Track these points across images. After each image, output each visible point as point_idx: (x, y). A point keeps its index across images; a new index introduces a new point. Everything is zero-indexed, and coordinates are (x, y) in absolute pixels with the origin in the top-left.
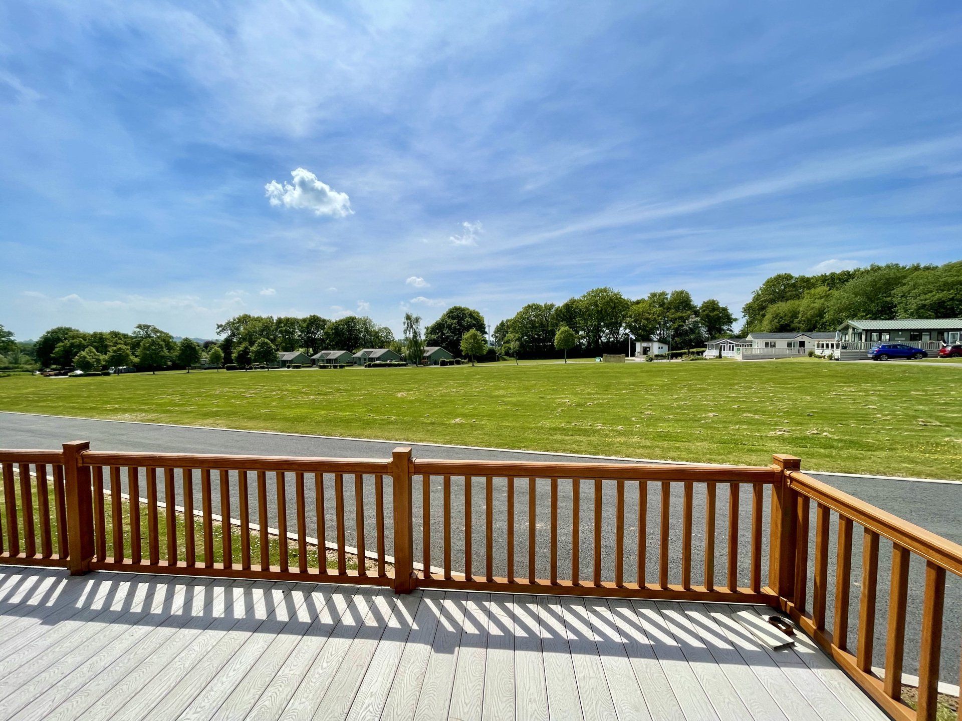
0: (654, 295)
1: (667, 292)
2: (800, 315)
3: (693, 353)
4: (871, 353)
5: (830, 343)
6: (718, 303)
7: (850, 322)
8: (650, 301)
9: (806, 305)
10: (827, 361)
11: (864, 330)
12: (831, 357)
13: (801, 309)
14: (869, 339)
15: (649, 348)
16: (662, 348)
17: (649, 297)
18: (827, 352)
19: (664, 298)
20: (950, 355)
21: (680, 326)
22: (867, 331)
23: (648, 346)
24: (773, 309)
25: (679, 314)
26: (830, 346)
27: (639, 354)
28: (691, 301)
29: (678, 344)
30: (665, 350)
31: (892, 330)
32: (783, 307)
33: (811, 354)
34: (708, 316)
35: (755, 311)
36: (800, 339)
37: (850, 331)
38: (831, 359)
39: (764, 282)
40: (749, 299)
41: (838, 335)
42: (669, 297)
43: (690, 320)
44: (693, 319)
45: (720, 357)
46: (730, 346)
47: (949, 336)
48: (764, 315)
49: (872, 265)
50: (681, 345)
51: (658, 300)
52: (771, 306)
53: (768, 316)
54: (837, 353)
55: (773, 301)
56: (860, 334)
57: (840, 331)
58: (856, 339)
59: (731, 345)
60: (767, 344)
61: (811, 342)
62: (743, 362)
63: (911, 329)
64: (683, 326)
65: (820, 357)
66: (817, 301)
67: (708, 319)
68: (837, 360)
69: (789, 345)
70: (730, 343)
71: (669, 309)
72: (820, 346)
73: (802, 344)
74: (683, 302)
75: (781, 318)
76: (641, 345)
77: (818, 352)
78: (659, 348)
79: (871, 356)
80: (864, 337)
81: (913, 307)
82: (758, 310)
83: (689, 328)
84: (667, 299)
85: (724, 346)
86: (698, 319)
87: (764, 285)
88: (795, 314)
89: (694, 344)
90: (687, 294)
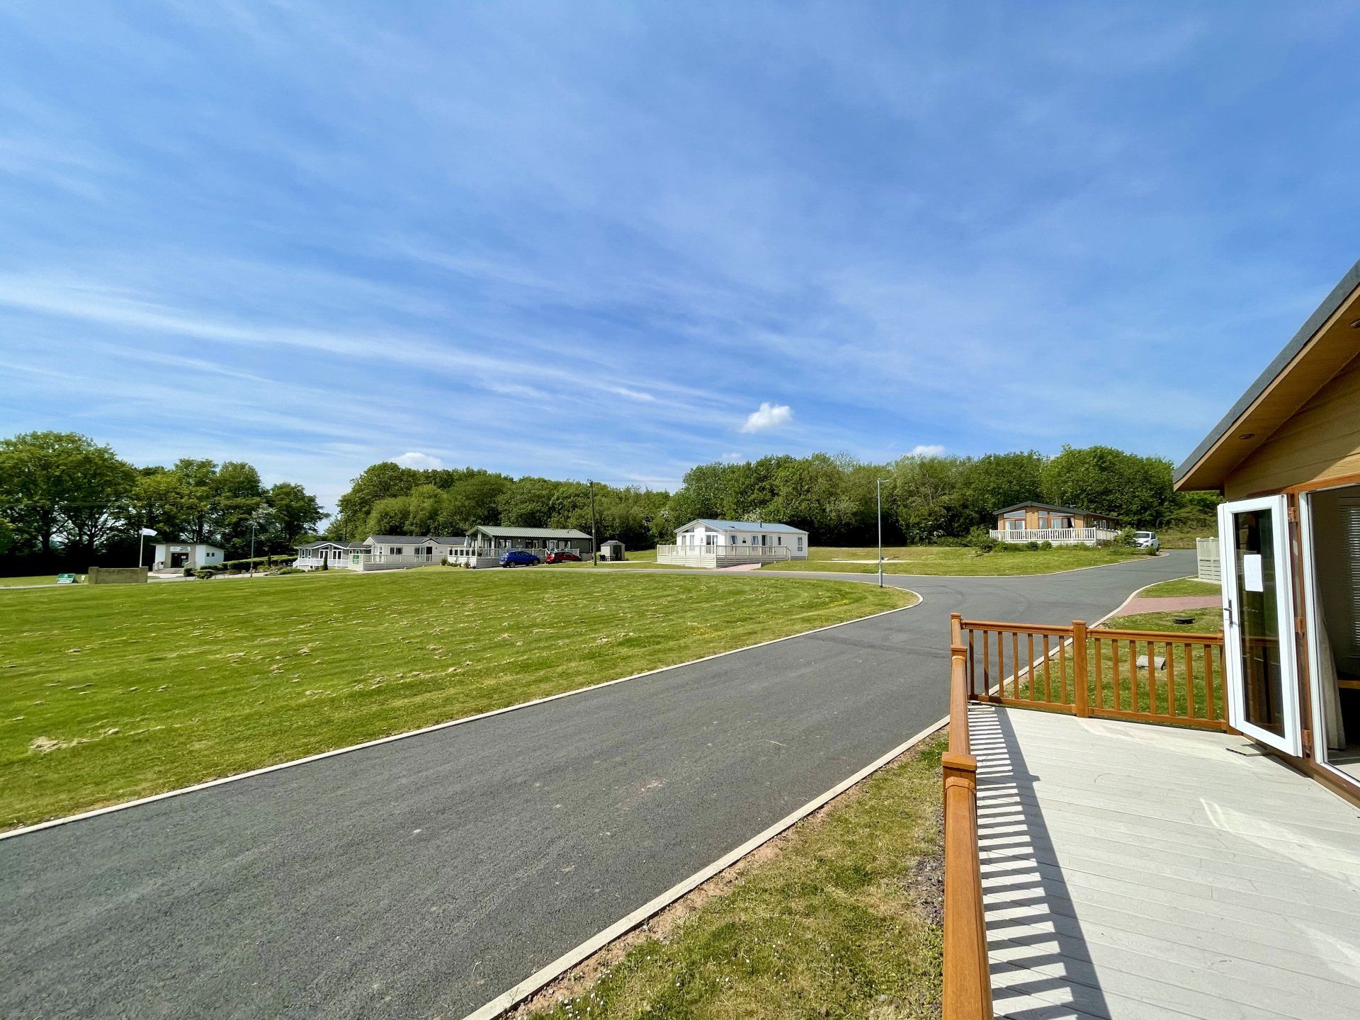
0: (187, 464)
1: (215, 462)
2: (411, 517)
3: (276, 563)
4: (502, 561)
5: (459, 549)
6: (303, 489)
7: (480, 527)
8: (180, 474)
9: (417, 502)
10: (463, 569)
11: (494, 536)
12: (467, 565)
13: (411, 508)
14: (498, 545)
15: (187, 555)
16: (213, 555)
17: (177, 466)
18: (463, 560)
19: (208, 472)
20: (554, 562)
21: (241, 519)
22: (496, 537)
23: (184, 552)
24: (380, 506)
25: (240, 501)
26: (465, 553)
27: (161, 566)
28: (258, 481)
29: (237, 548)
30: (219, 558)
31: (513, 537)
32: (391, 504)
33: (444, 562)
34: (288, 506)
35: (355, 505)
36: (427, 545)
37: (480, 536)
38: (468, 568)
39: (366, 470)
40: (347, 489)
41: (468, 540)
42: (218, 470)
43: (260, 511)
44: (265, 510)
45: (325, 567)
46: (335, 552)
47: (550, 544)
48: (368, 513)
49: (468, 468)
50: (243, 549)
51: (196, 473)
52: (378, 502)
53: (374, 515)
54: (473, 560)
55: (377, 496)
56: (490, 540)
57: (468, 536)
58: (486, 545)
59: (337, 551)
60: (392, 551)
61: (441, 549)
62: (364, 574)
63: (526, 537)
64: (247, 520)
65: (456, 565)
66: (426, 500)
67: (288, 511)
68: (474, 568)
69: (417, 551)
70: (335, 548)
71: (217, 491)
72: (453, 553)
73: (429, 550)
74: (244, 482)
75: (391, 517)
76: (167, 550)
77: (451, 559)
78: (208, 555)
79: (502, 563)
80: (493, 543)
81: (513, 516)
82: (360, 504)
83: (259, 523)
84: (214, 473)
85: (327, 553)
86: (272, 511)
87: (366, 472)
88: (405, 514)
89: (266, 549)
90: (252, 470)
